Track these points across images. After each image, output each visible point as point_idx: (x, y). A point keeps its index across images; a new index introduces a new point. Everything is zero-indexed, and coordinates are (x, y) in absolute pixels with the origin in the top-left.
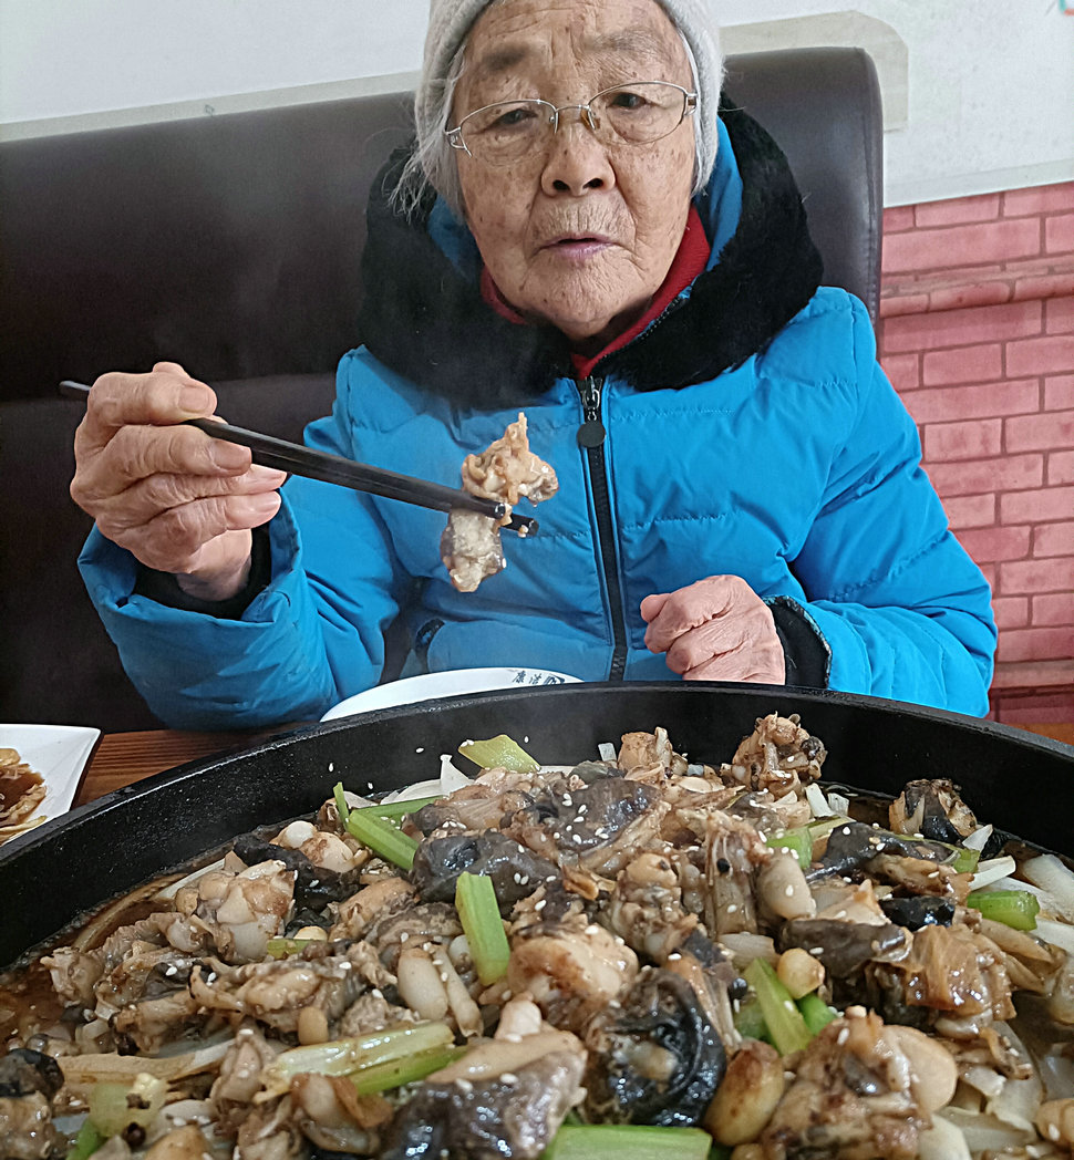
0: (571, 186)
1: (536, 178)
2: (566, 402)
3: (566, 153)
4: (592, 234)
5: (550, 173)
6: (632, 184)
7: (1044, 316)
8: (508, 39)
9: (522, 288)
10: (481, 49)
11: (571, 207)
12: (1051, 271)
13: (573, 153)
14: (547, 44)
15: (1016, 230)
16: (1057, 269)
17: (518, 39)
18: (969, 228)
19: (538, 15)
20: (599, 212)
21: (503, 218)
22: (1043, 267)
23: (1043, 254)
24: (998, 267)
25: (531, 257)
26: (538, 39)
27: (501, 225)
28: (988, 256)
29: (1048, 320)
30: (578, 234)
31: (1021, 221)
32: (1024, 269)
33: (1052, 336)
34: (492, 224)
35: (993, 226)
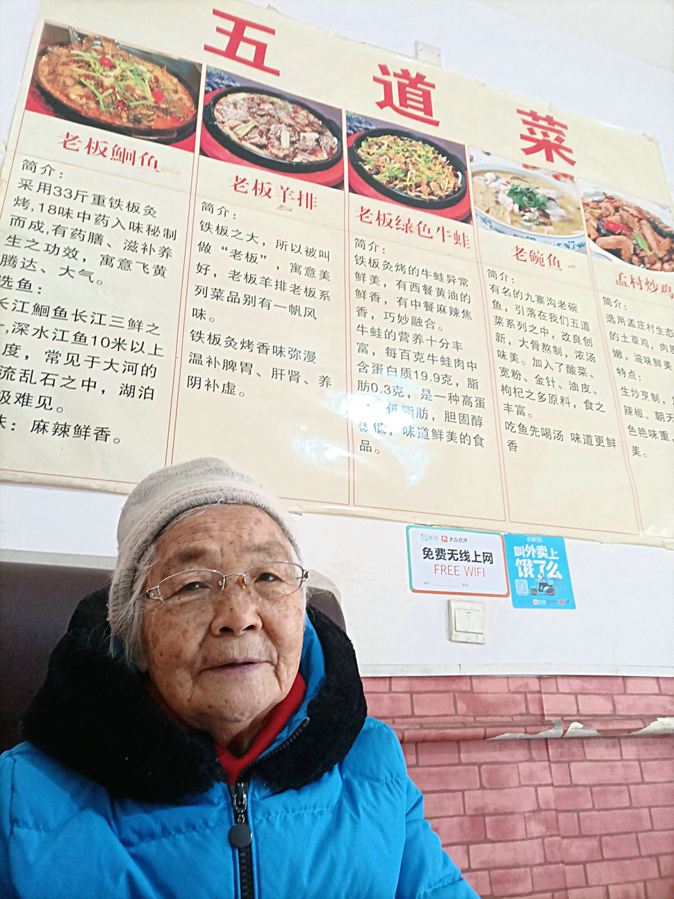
0: (235, 630)
1: (207, 626)
2: (219, 804)
3: (232, 609)
4: (250, 659)
5: (220, 622)
6: (276, 627)
7: (417, 754)
8: (192, 545)
9: (189, 700)
10: (173, 550)
11: (235, 643)
12: (422, 727)
13: (236, 609)
14: (219, 550)
15: (399, 699)
16: (424, 726)
17: (199, 545)
18: (375, 695)
19: (212, 533)
20: (255, 645)
21: (180, 652)
22: (418, 724)
23: (413, 715)
24: (391, 721)
25: (196, 676)
26: (213, 546)
27: (178, 657)
28: (385, 713)
29: (419, 756)
30: (241, 659)
31: (400, 695)
32: (407, 724)
33: (422, 766)
34: (171, 657)
35: (387, 695)
